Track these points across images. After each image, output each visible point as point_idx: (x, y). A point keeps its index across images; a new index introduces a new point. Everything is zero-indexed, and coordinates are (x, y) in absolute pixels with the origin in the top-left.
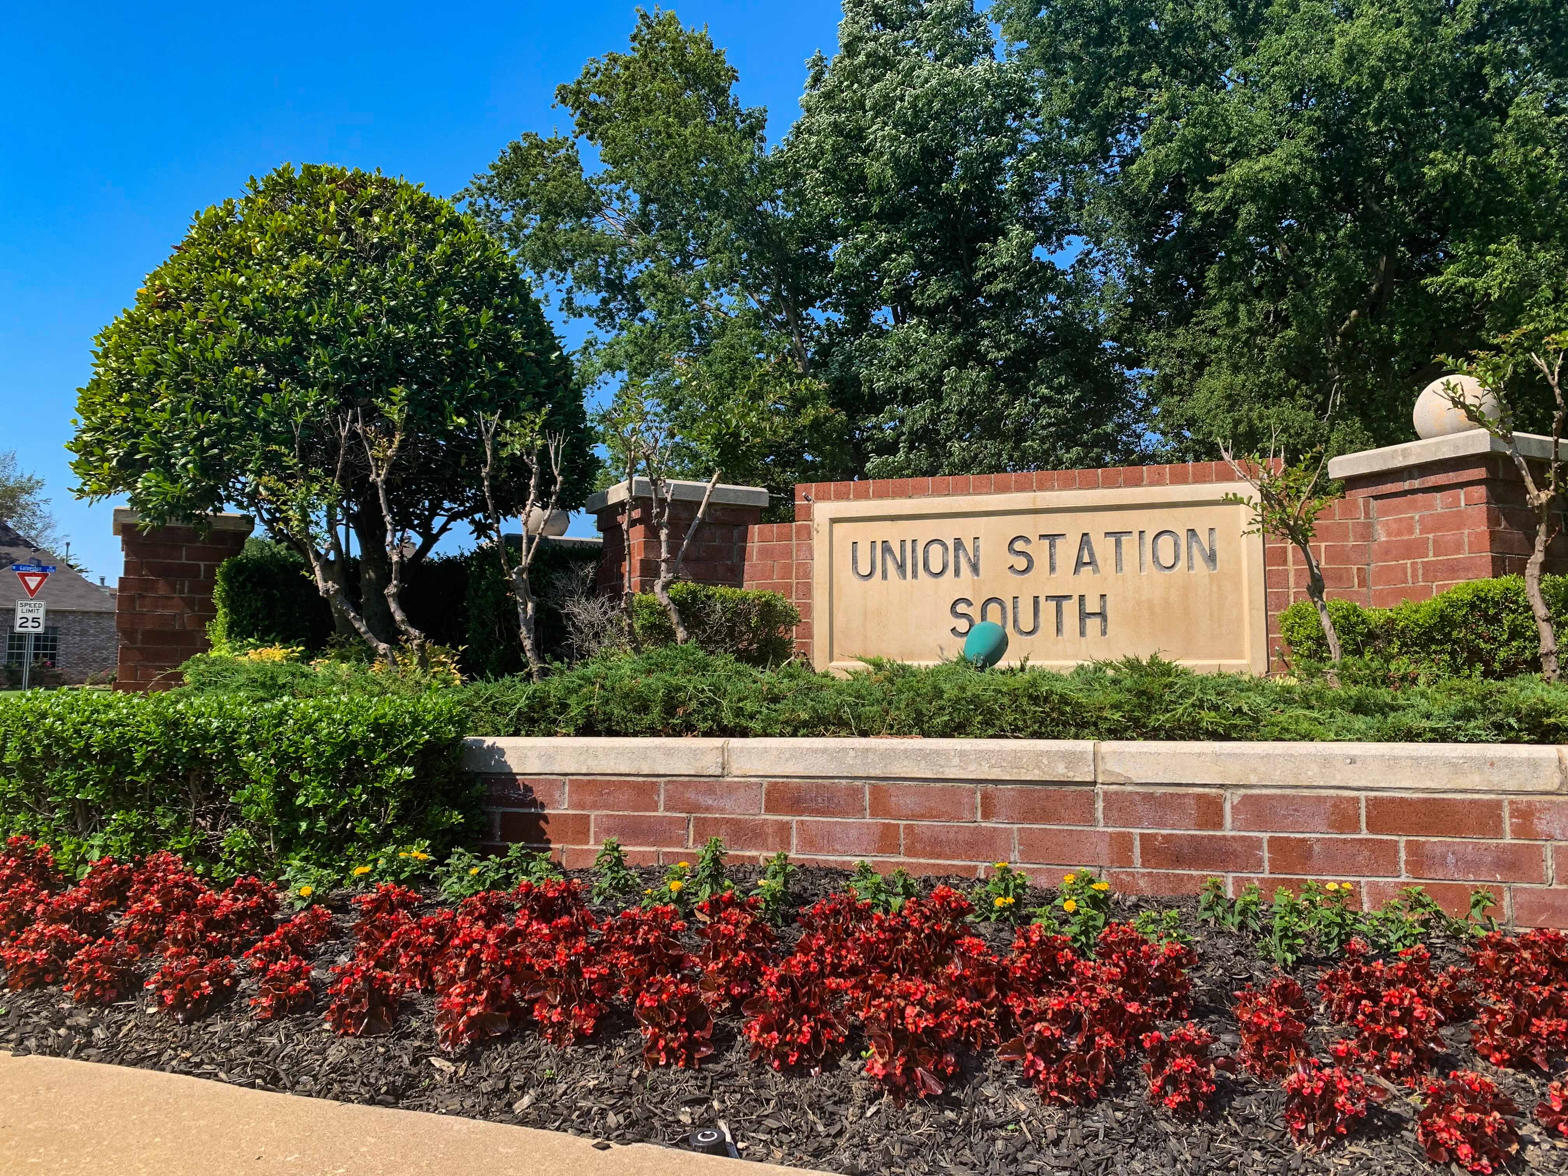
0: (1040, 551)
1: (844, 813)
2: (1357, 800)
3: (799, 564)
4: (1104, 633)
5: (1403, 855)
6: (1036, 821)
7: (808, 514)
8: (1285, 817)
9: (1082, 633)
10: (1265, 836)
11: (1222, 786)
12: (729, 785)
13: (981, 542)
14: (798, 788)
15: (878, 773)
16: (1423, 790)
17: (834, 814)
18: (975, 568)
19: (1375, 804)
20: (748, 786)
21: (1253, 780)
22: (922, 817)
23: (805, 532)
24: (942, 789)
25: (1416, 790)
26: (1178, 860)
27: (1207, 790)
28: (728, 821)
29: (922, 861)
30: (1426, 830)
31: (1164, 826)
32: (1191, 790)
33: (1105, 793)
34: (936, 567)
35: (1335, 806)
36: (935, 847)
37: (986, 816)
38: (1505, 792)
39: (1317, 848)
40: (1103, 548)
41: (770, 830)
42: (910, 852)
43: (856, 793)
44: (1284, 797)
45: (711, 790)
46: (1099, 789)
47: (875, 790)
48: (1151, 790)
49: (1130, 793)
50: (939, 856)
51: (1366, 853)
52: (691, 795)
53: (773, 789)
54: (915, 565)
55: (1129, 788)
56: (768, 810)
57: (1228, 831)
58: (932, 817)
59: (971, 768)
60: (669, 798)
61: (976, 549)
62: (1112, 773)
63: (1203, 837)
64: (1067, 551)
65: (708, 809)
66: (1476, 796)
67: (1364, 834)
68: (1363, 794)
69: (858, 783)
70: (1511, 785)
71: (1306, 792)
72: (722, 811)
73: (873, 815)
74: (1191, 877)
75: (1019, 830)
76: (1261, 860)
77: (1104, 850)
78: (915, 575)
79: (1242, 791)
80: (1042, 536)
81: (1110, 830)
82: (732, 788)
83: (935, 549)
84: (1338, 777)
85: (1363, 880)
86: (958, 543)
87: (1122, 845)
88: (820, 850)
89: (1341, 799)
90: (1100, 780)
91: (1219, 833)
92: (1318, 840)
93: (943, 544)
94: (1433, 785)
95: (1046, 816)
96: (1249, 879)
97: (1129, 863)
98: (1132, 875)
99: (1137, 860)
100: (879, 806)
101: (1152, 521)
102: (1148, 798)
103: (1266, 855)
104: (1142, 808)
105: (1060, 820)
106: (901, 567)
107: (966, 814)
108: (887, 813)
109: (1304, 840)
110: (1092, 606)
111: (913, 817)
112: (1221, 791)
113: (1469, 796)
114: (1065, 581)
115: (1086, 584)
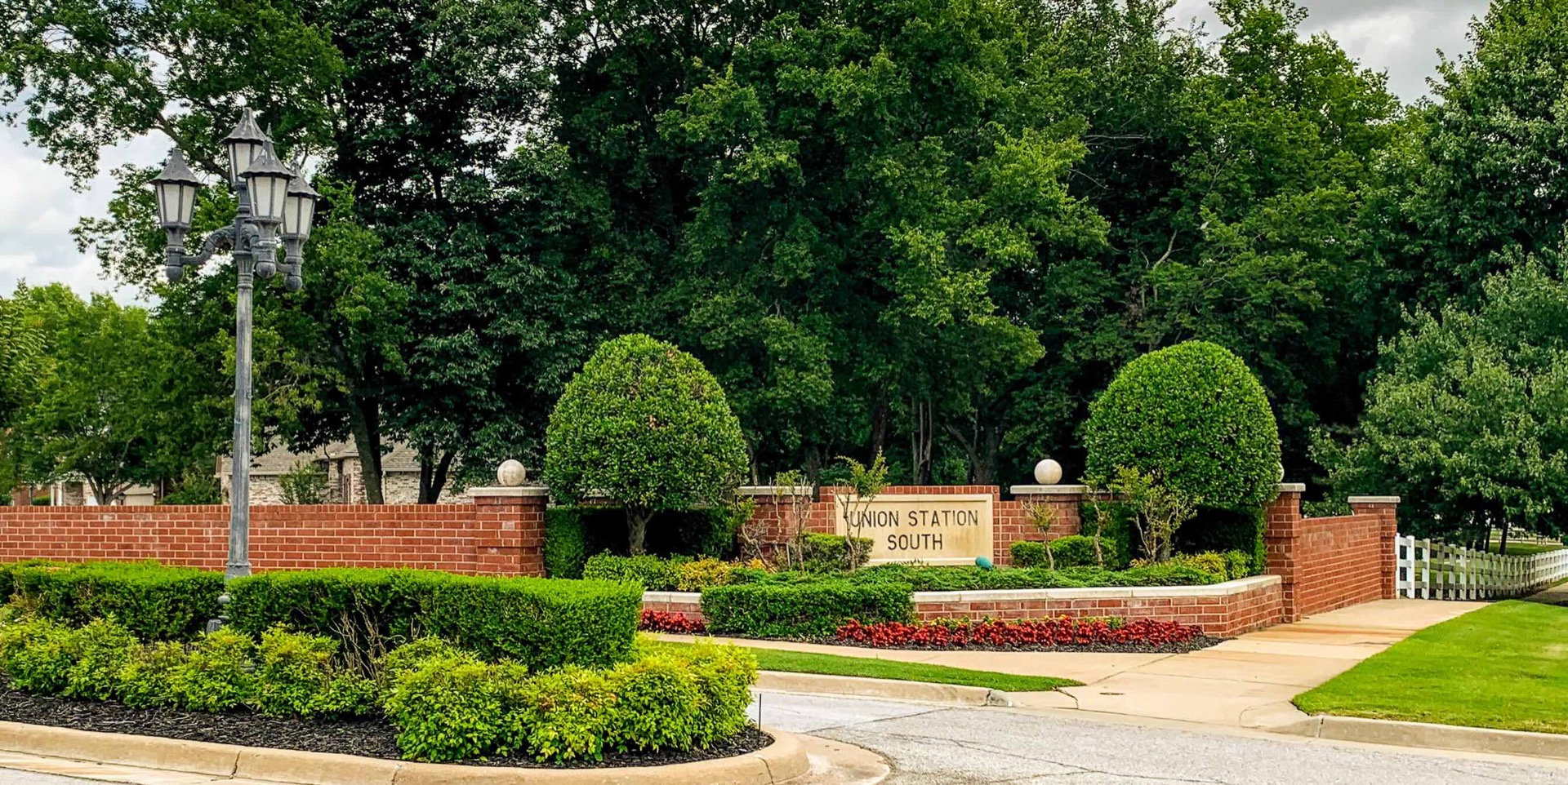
0: (920, 517)
2: (1096, 601)
4: (941, 548)
5: (1104, 612)
7: (833, 499)
9: (934, 548)
11: (1071, 599)
13: (899, 513)
18: (897, 524)
19: (1100, 601)
23: (833, 507)
27: (1068, 600)
31: (1060, 608)
32: (1065, 600)
33: (1048, 602)
34: (882, 523)
37: (1022, 607)
38: (1121, 598)
39: (1089, 611)
40: (941, 516)
51: (1097, 611)
54: (875, 522)
57: (1072, 610)
61: (897, 515)
63: (1067, 610)
64: (929, 517)
67: (1097, 608)
75: (1030, 611)
78: (875, 526)
79: (1075, 600)
80: (920, 512)
81: (1049, 610)
83: (882, 515)
86: (891, 513)
90: (1047, 598)
92: (1089, 609)
93: (885, 514)
95: (1035, 607)
99: (1054, 616)
101: (957, 508)
103: (1080, 613)
105: (1038, 608)
106: (870, 523)
109: (1086, 609)
110: (938, 538)
114: (929, 529)
115: (934, 530)
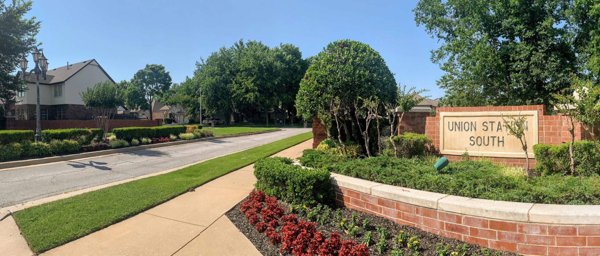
0: (489, 126)
1: (391, 208)
2: (487, 221)
3: (437, 127)
4: (503, 146)
5: (497, 234)
6: (426, 216)
7: (439, 115)
8: (473, 223)
9: (498, 146)
10: (469, 227)
11: (461, 214)
12: (372, 197)
13: (477, 123)
14: (383, 200)
15: (397, 200)
16: (501, 220)
17: (389, 207)
18: (475, 129)
19: (491, 222)
20: (375, 198)
21: (467, 213)
22: (405, 211)
23: (438, 119)
24: (409, 206)
25: (500, 219)
26: (453, 230)
27: (458, 214)
28: (371, 204)
29: (405, 221)
30: (502, 229)
31: (450, 221)
32: (455, 214)
33: (439, 212)
34: (467, 129)
35: (483, 221)
36: (408, 218)
37: (417, 213)
38: (517, 221)
39: (479, 231)
41: (378, 208)
42: (403, 219)
43: (393, 203)
44: (473, 218)
45: (368, 197)
46: (438, 211)
47: (397, 204)
48: (448, 213)
49: (444, 213)
50: (408, 221)
51: (489, 233)
52: (365, 197)
53: (379, 199)
54: (462, 128)
55: (444, 212)
56: (378, 204)
57: (462, 225)
58: (407, 212)
59: (414, 202)
60: (362, 197)
61: (476, 124)
62: (440, 208)
63: (458, 225)
64: (495, 126)
65: (368, 201)
66: (512, 222)
67: (489, 229)
68: (489, 219)
69: (394, 201)
70: (518, 220)
71: (477, 218)
72: (370, 202)
73: (397, 209)
74: (455, 234)
75: (423, 218)
76: (468, 233)
77: (438, 224)
78: (462, 130)
79: (465, 216)
80: (490, 122)
81: (440, 221)
82: (372, 198)
84: (484, 215)
85: (489, 239)
86: (472, 123)
87: (442, 224)
88: (387, 215)
89: (484, 220)
90: (438, 209)
91: (461, 225)
92: (479, 229)
93: (468, 123)
94: (502, 218)
95: (428, 215)
96: (466, 236)
97: (443, 229)
98: (444, 231)
99: (445, 229)
100: (398, 208)
102: (447, 214)
103: (469, 231)
104: (446, 217)
105: (431, 217)
106: (459, 128)
107: (413, 212)
108: (399, 209)
109: (476, 229)
110: (501, 139)
111: (403, 211)
112: (461, 215)
113: (510, 222)
114: (495, 133)
115: (499, 134)
